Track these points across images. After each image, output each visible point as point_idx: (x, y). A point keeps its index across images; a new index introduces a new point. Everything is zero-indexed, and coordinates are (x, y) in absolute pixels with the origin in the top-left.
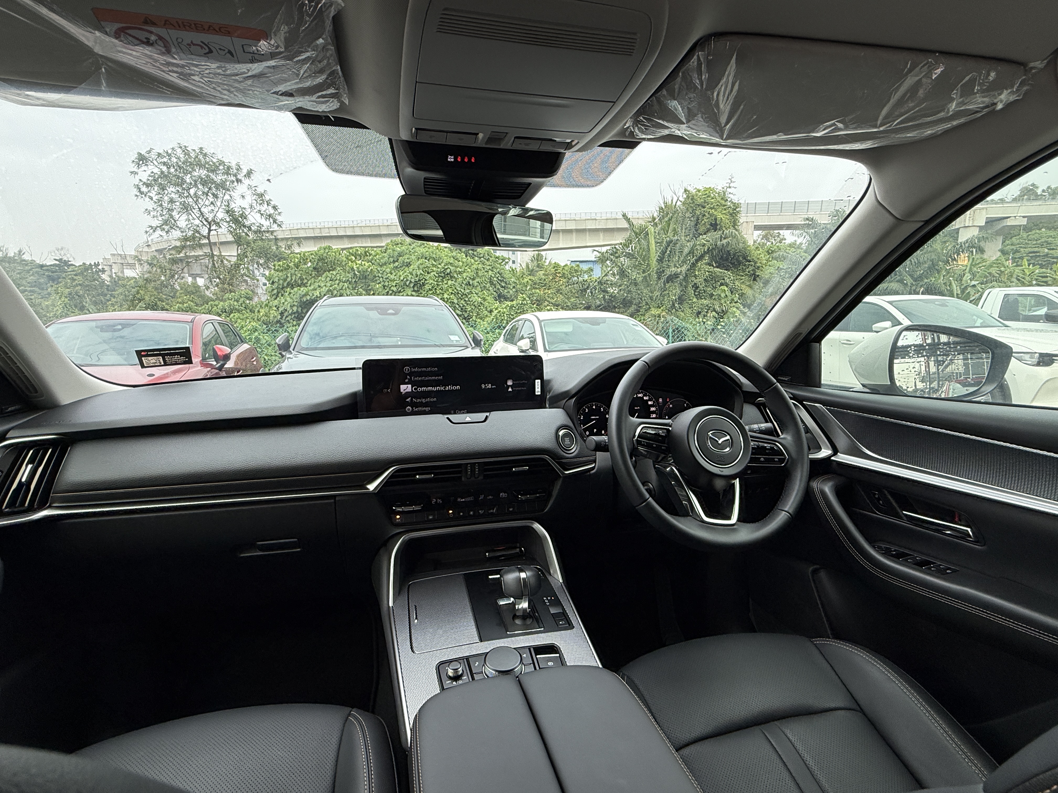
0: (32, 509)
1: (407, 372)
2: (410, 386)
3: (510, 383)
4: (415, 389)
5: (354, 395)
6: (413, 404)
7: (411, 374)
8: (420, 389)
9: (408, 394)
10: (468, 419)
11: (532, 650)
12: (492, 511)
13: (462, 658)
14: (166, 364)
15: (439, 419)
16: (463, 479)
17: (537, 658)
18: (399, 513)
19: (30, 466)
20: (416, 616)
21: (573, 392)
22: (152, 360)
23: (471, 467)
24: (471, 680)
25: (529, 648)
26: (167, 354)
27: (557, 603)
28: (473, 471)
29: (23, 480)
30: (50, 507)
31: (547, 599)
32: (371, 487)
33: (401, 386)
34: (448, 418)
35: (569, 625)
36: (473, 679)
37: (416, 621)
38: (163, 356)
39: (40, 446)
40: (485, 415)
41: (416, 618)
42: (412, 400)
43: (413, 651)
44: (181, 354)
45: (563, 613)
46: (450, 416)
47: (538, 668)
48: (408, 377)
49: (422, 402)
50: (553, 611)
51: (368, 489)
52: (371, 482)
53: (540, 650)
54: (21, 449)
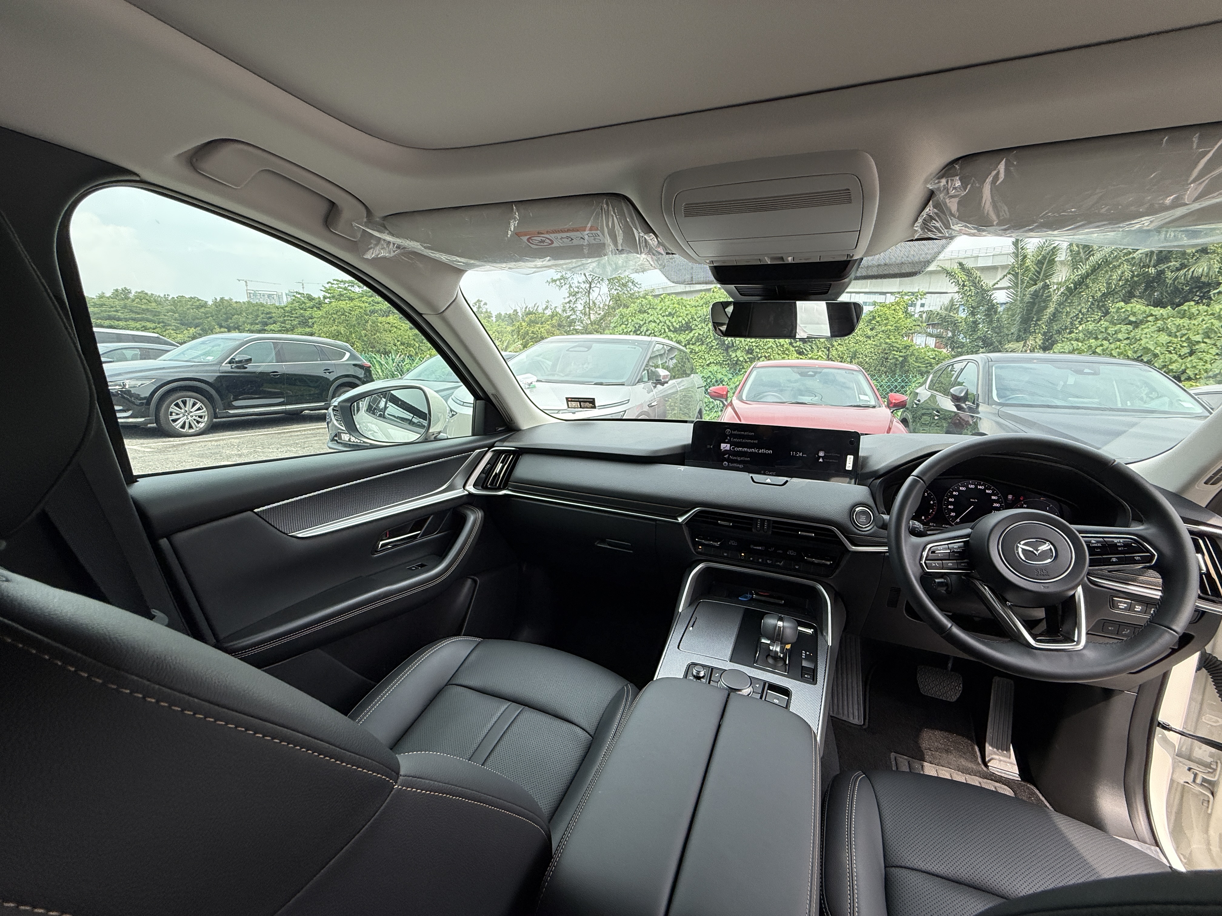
0: (500, 489)
1: (728, 434)
2: (729, 445)
3: (821, 454)
4: (733, 448)
5: (685, 447)
6: (728, 460)
7: (731, 435)
8: (736, 449)
9: (726, 452)
10: (768, 481)
11: (767, 685)
12: (778, 563)
13: (709, 667)
14: (581, 407)
15: (745, 476)
16: (753, 530)
17: (767, 692)
18: (702, 544)
19: (501, 464)
20: (693, 624)
21: (882, 472)
22: (574, 404)
23: (761, 521)
24: (707, 682)
25: (765, 683)
26: (582, 401)
27: (814, 659)
28: (762, 525)
29: (497, 472)
30: (508, 489)
31: (806, 654)
32: (680, 520)
33: (722, 444)
34: (752, 477)
35: (813, 680)
36: (709, 683)
37: (691, 628)
38: (580, 402)
39: (508, 452)
40: (786, 479)
41: (692, 626)
42: (729, 456)
43: (678, 648)
44: (590, 402)
45: (814, 670)
46: (754, 476)
47: (763, 698)
48: (728, 438)
49: (737, 460)
50: (805, 664)
51: (678, 520)
52: (681, 515)
53: (773, 687)
54: (498, 453)
